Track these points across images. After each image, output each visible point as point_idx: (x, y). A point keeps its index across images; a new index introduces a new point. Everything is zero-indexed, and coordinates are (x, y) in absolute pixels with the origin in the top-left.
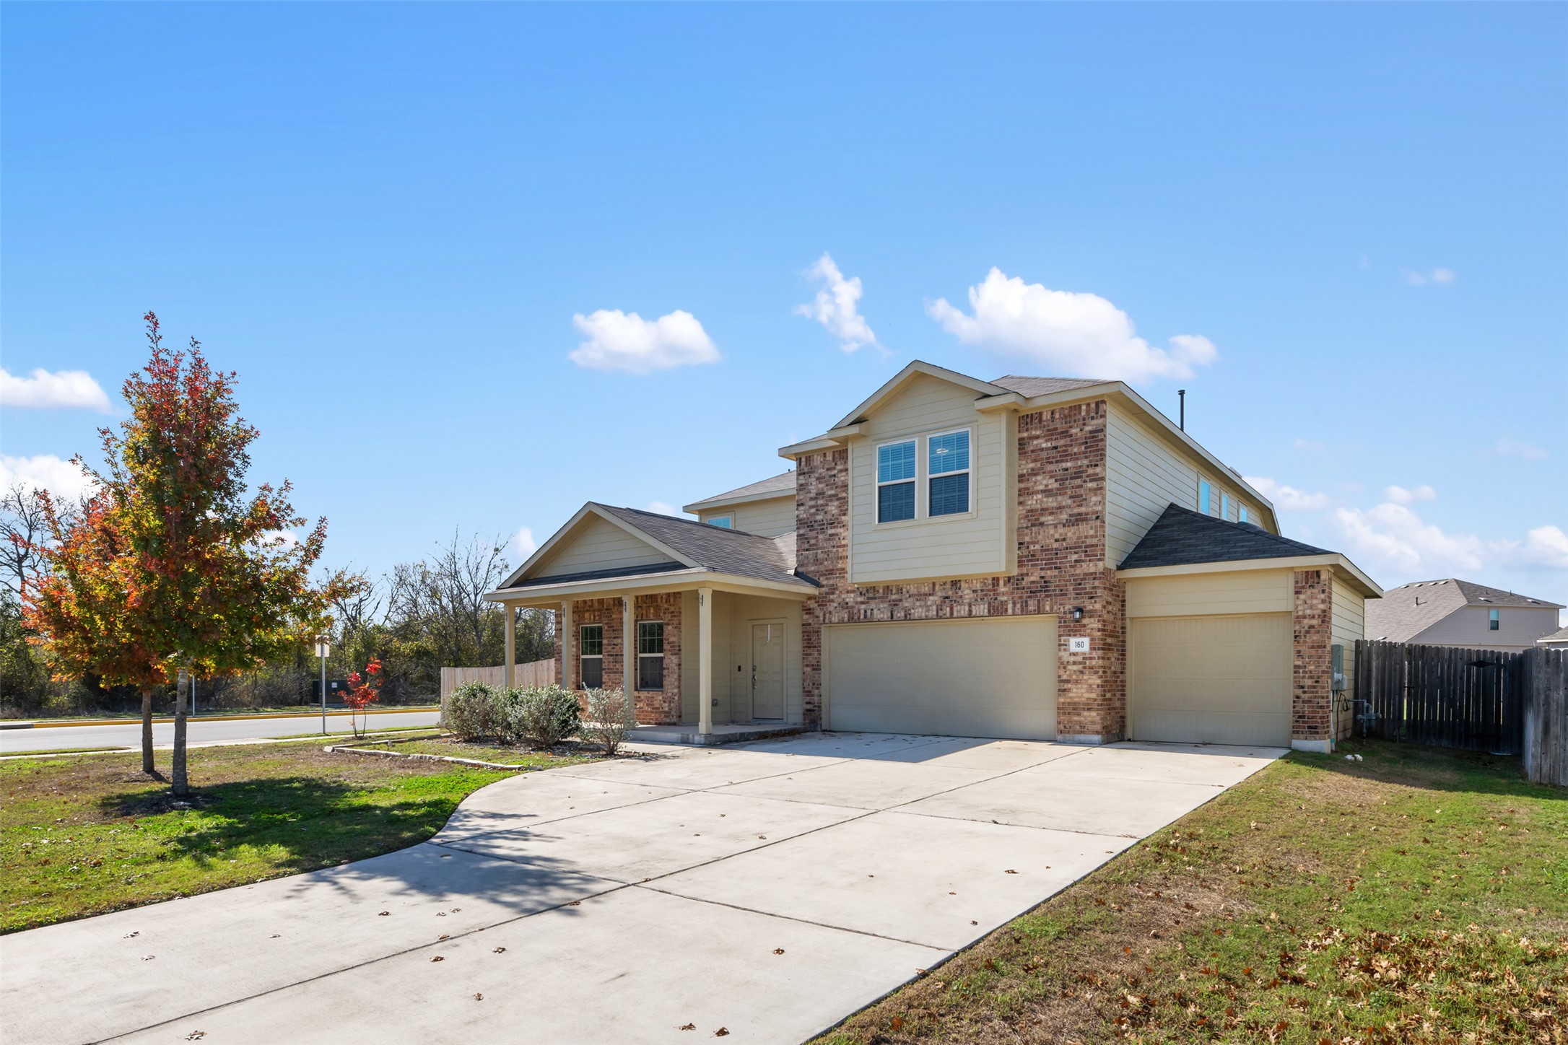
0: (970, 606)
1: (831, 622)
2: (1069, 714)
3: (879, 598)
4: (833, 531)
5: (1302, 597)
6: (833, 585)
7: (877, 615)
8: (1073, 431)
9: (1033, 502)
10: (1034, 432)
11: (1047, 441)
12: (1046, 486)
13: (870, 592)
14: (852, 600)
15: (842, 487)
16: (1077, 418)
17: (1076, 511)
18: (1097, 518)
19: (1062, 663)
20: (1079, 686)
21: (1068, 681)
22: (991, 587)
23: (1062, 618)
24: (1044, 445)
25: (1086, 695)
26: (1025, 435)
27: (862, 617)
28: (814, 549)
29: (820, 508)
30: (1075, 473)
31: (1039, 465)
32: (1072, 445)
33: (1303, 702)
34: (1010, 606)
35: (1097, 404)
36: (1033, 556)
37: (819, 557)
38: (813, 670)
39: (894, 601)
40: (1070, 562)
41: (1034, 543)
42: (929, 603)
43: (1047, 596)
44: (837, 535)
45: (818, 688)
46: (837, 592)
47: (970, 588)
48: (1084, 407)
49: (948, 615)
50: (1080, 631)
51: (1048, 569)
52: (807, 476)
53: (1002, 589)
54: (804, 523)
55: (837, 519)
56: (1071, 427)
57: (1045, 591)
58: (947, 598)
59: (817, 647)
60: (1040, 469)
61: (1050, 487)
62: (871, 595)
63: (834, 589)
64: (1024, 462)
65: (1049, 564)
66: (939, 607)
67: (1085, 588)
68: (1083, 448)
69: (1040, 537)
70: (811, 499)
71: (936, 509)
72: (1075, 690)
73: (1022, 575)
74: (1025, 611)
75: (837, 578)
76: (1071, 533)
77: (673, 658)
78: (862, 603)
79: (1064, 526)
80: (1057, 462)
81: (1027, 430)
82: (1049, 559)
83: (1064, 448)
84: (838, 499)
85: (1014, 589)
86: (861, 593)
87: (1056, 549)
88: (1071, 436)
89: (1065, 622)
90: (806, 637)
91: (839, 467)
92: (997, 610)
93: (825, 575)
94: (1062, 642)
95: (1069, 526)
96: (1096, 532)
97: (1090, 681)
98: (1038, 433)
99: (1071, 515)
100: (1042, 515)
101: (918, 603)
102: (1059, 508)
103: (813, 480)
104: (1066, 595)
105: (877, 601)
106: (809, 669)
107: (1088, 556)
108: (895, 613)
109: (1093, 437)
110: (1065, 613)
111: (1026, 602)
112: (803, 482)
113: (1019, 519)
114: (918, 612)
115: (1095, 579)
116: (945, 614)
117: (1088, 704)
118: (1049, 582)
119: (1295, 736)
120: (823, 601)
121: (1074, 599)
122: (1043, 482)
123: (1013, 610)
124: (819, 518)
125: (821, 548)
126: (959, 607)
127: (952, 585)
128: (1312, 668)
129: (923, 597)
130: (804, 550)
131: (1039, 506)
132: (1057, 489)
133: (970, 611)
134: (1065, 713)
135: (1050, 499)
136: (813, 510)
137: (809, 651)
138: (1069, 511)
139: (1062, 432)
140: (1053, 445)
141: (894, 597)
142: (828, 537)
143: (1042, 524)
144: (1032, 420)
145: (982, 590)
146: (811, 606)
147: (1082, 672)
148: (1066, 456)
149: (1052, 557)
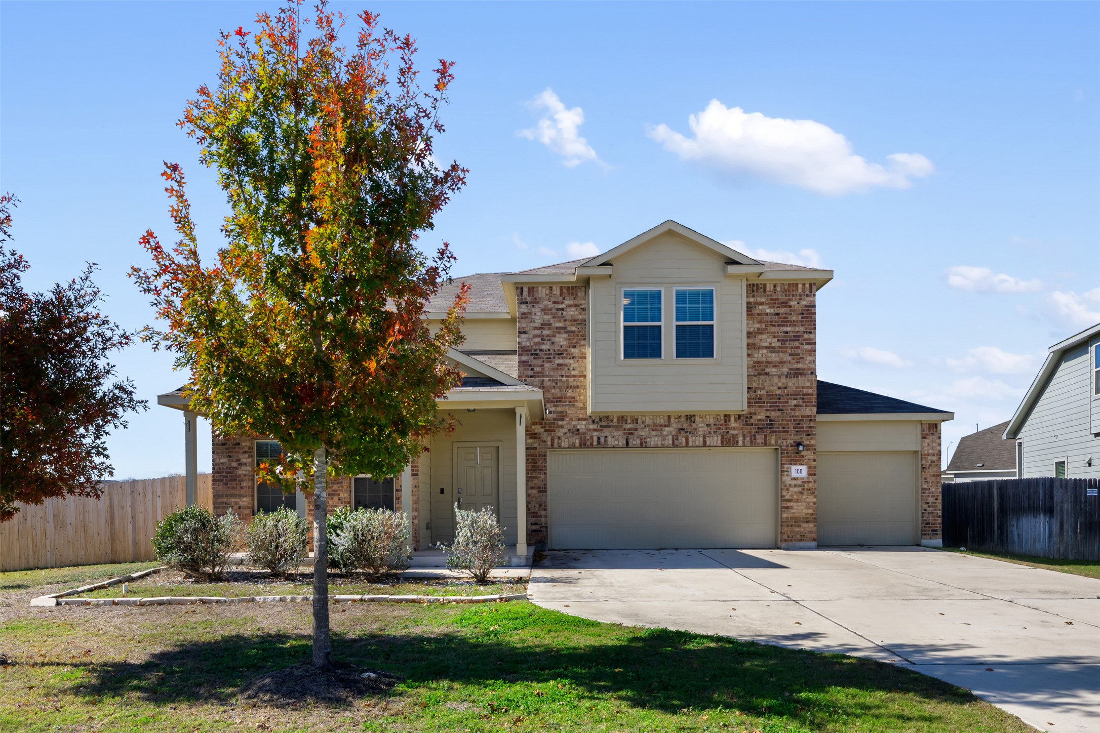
0: (704, 437)
1: (560, 447)
2: (791, 526)
3: (613, 426)
4: (561, 361)
5: (927, 441)
6: (562, 412)
8: (792, 303)
9: (760, 355)
10: (759, 299)
11: (770, 308)
12: (770, 343)
13: (603, 420)
14: (583, 427)
15: (571, 321)
16: (795, 293)
17: (795, 366)
18: (812, 373)
19: (785, 486)
20: (800, 504)
21: (790, 500)
22: (723, 422)
23: (785, 450)
24: (768, 311)
25: (805, 511)
26: (752, 300)
27: (595, 443)
28: (539, 377)
29: (546, 338)
30: (794, 336)
31: (764, 326)
32: (791, 314)
33: (929, 513)
34: (740, 439)
35: (811, 285)
36: (760, 399)
37: (545, 384)
38: (540, 492)
39: (629, 430)
40: (791, 406)
41: (761, 389)
42: (665, 433)
43: (772, 432)
44: (566, 365)
45: (545, 510)
46: (567, 419)
47: (703, 422)
48: (800, 286)
49: (684, 444)
50: (799, 460)
51: (773, 410)
52: (530, 306)
53: (733, 424)
54: (527, 351)
55: (566, 350)
56: (790, 300)
57: (770, 428)
58: (682, 429)
59: (543, 470)
60: (764, 329)
61: (773, 345)
62: (604, 423)
63: (563, 416)
64: (751, 322)
65: (774, 406)
66: (675, 437)
67: (803, 428)
68: (800, 318)
69: (765, 384)
70: (535, 328)
71: (682, 352)
72: (796, 507)
73: (750, 414)
74: (753, 443)
75: (566, 405)
76: (792, 383)
78: (595, 430)
79: (787, 377)
80: (779, 325)
81: (753, 296)
82: (773, 403)
83: (784, 316)
84: (566, 332)
85: (743, 425)
86: (593, 422)
87: (779, 395)
88: (790, 306)
89: (787, 453)
90: (530, 461)
91: (567, 302)
92: (729, 441)
93: (552, 402)
94: (785, 469)
95: (790, 377)
96: (812, 384)
97: (808, 500)
98: (763, 300)
99: (790, 369)
100: (767, 366)
101: (654, 433)
102: (781, 362)
103: (537, 310)
104: (788, 432)
105: (611, 429)
106: (534, 491)
107: (805, 402)
108: (630, 441)
109: (808, 310)
110: (787, 446)
111: (755, 436)
112: (526, 311)
113: (748, 368)
114: (654, 441)
115: (810, 420)
116: (681, 443)
117: (807, 518)
118: (774, 421)
119: (924, 537)
120: (550, 427)
121: (794, 435)
122: (766, 340)
123: (744, 442)
124: (544, 347)
125: (547, 376)
126: (694, 438)
127: (687, 419)
128: (933, 490)
129: (658, 428)
130: (527, 376)
131: (764, 359)
132: (780, 347)
133: (705, 442)
134: (788, 526)
135: (774, 355)
136: (538, 340)
137: (535, 474)
138: (790, 366)
139: (783, 303)
140: (776, 312)
141: (629, 426)
142: (555, 366)
143: (767, 374)
144: (757, 289)
145: (715, 425)
146: (536, 431)
147: (801, 493)
148: (787, 322)
149: (776, 401)
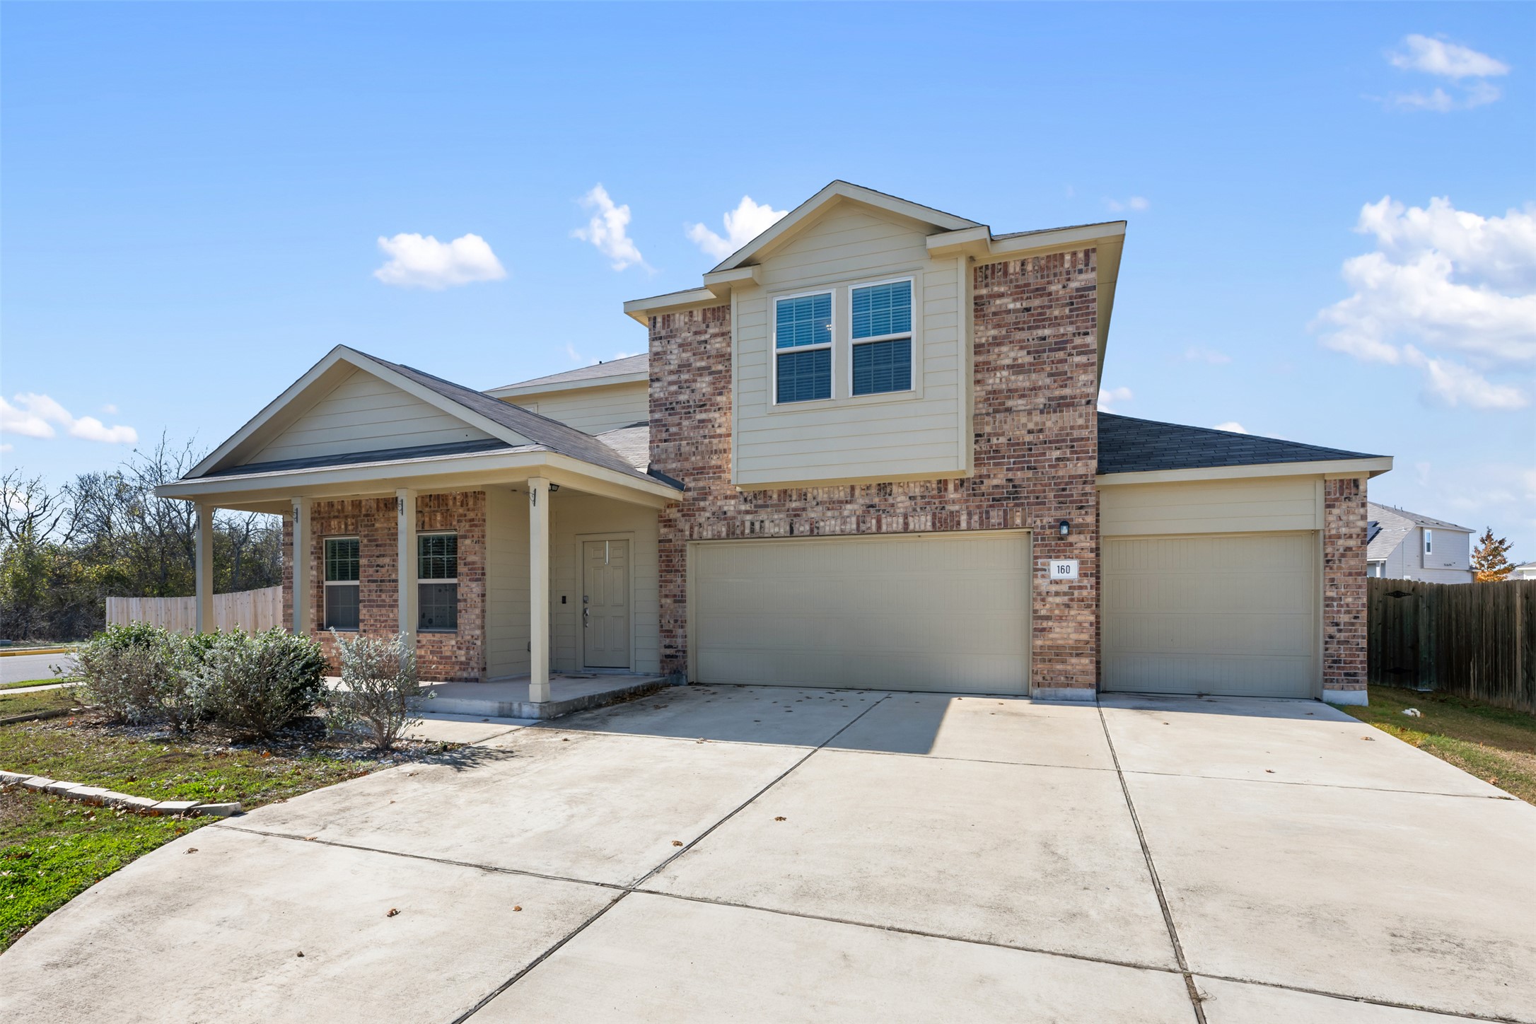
0: (906, 517)
1: (701, 538)
2: (1050, 661)
3: (772, 506)
4: (703, 416)
5: (1336, 511)
6: (704, 488)
7: (770, 528)
8: (1053, 288)
9: (996, 380)
10: (996, 289)
11: (1015, 300)
12: (1015, 359)
13: (759, 497)
14: (732, 508)
15: (717, 357)
16: (1058, 270)
17: (1057, 393)
18: (1088, 403)
19: (1040, 594)
20: (1065, 624)
21: (1048, 618)
22: (935, 492)
23: (1039, 534)
24: (1011, 306)
25: (1074, 636)
26: (984, 291)
27: (747, 531)
28: (675, 440)
29: (685, 386)
30: (1056, 343)
31: (1004, 332)
32: (1051, 307)
33: (1339, 643)
34: (964, 518)
35: (1087, 253)
36: (996, 451)
37: (683, 450)
38: (675, 602)
39: (794, 510)
40: (1050, 460)
41: (998, 435)
42: (846, 513)
43: (1017, 505)
44: (710, 421)
45: (682, 627)
46: (711, 498)
47: (905, 494)
48: (1068, 257)
49: (874, 529)
50: (1064, 551)
51: (1018, 469)
52: (665, 342)
53: (951, 494)
54: (661, 405)
55: (710, 399)
56: (1049, 283)
57: (1014, 499)
58: (872, 506)
59: (681, 572)
60: (1004, 337)
61: (1020, 361)
62: (760, 502)
63: (706, 494)
64: (982, 328)
65: (1020, 462)
66: (861, 519)
67: (1072, 495)
68: (1067, 311)
69: (1006, 427)
70: (671, 372)
71: (861, 387)
72: (1057, 630)
73: (980, 476)
74: (985, 524)
75: (710, 478)
76: (1052, 423)
77: (474, 585)
78: (747, 512)
79: (1042, 412)
80: (1029, 328)
81: (987, 286)
82: (1018, 456)
83: (1040, 310)
84: (710, 374)
85: (969, 495)
86: (746, 500)
87: (1029, 443)
88: (1050, 294)
89: (1043, 539)
90: (664, 558)
91: (712, 331)
92: (944, 523)
93: (692, 474)
94: (1039, 566)
95: (1048, 413)
96: (1087, 421)
97: (1080, 618)
98: (1002, 289)
99: (1050, 399)
100: (1009, 398)
101: (829, 514)
102: (1034, 389)
103: (673, 347)
104: (1044, 503)
105: (769, 510)
106: (669, 601)
107: (1076, 452)
108: (796, 527)
109: (1081, 296)
110: (1043, 527)
111: (987, 512)
112: (659, 349)
113: (976, 403)
114: (830, 525)
115: (1085, 483)
116: (869, 528)
117: (1077, 648)
118: (1020, 486)
119: (1328, 685)
120: (689, 510)
121: (1056, 509)
122: (1008, 354)
123: (969, 523)
124: (682, 398)
125: (686, 439)
126: (889, 519)
127: (880, 490)
128: (1350, 600)
129: (836, 505)
130: (660, 441)
131: (1004, 386)
132: (1030, 364)
133: (906, 524)
134: (1043, 661)
135: (1021, 377)
136: (674, 388)
137: (669, 577)
138: (1048, 393)
139: (1037, 290)
140: (1025, 305)
141: (794, 505)
142: (696, 423)
143: (1009, 410)
144: (993, 273)
145: (923, 497)
146: (672, 516)
147: (1068, 606)
148: (1044, 320)
149: (1025, 454)
